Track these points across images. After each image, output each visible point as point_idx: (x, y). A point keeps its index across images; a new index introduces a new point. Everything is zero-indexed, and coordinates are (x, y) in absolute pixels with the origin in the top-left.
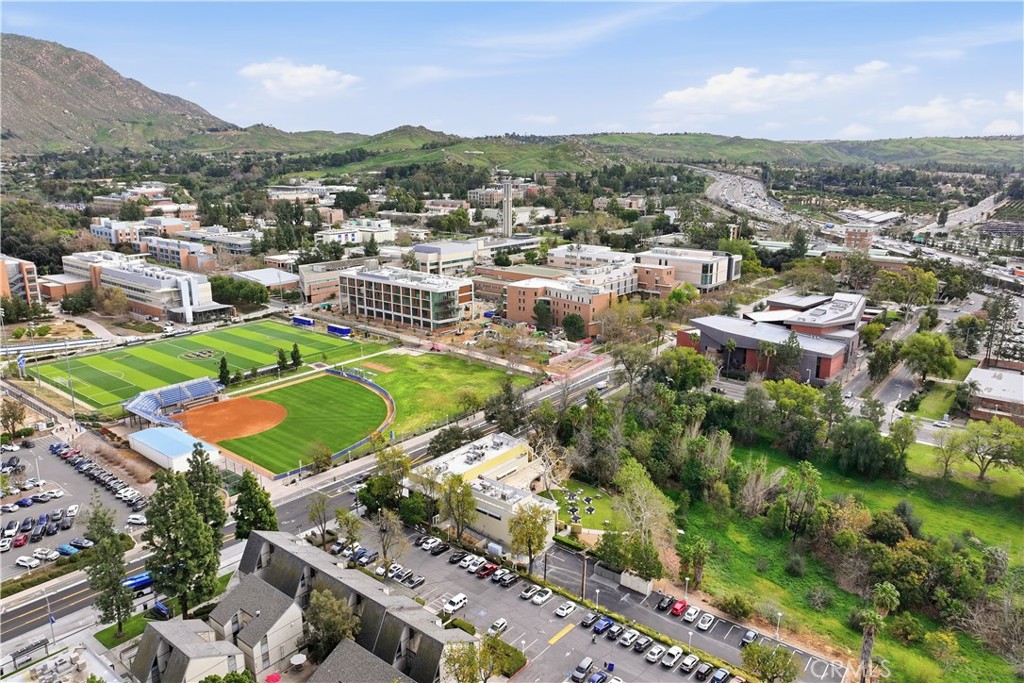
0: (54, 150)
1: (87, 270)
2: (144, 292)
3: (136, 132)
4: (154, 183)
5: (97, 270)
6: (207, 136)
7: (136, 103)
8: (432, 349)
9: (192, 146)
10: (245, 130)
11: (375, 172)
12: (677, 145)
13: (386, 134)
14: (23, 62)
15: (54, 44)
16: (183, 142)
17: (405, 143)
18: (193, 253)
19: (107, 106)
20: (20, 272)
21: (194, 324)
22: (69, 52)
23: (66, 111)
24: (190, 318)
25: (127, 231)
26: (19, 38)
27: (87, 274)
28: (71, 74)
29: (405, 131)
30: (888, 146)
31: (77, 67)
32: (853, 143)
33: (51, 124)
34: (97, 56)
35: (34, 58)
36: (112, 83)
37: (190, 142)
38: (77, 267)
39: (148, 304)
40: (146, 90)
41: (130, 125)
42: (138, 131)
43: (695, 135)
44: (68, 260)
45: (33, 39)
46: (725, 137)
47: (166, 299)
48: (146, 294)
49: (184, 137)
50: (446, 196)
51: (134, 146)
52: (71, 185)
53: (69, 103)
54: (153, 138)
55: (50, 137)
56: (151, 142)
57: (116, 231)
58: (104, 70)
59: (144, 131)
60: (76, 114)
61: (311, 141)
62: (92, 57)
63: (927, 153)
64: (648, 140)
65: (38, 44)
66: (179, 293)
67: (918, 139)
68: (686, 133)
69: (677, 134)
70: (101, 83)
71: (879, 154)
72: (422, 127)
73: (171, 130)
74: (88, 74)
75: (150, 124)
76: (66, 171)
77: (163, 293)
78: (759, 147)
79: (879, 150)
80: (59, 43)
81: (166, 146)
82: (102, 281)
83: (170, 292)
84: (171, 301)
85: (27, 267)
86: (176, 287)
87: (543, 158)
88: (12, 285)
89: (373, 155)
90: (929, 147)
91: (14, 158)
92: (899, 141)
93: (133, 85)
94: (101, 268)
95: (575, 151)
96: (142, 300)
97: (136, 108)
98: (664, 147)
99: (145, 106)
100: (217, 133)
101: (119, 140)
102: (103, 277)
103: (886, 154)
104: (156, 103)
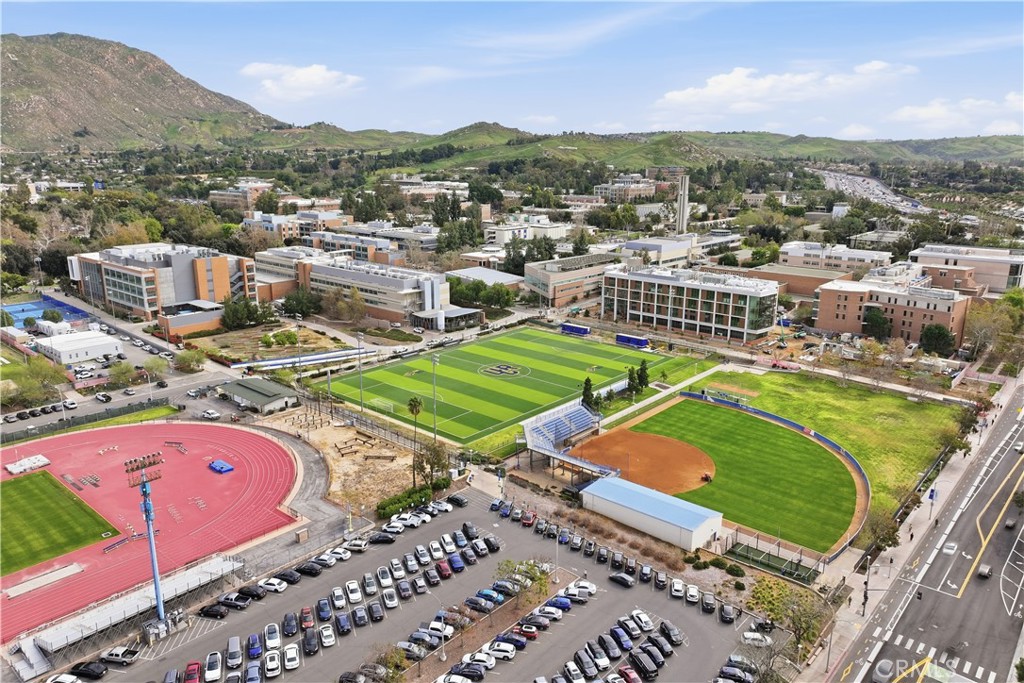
0: (128, 148)
1: (291, 267)
2: (376, 293)
3: (204, 129)
4: (250, 178)
5: (308, 268)
6: (273, 134)
7: (197, 101)
8: (774, 366)
9: (258, 144)
10: (309, 128)
11: (473, 168)
12: (740, 143)
13: (462, 130)
14: (93, 61)
15: (119, 44)
16: (250, 139)
17: (485, 140)
18: (380, 249)
19: (172, 105)
20: (239, 270)
21: (447, 331)
22: (133, 51)
23: (137, 109)
24: (441, 324)
25: (290, 225)
26: (85, 38)
27: (292, 272)
28: (137, 73)
29: (481, 127)
30: (957, 145)
31: (142, 65)
32: (917, 142)
33: (123, 122)
34: (159, 56)
35: (103, 57)
36: (173, 81)
37: (257, 140)
38: (277, 265)
39: (380, 307)
40: (205, 90)
41: (197, 123)
42: (206, 129)
43: (754, 133)
44: (264, 256)
45: (98, 40)
46: (784, 136)
47: (406, 302)
48: (379, 296)
49: (250, 135)
50: (572, 191)
51: (204, 143)
52: (175, 180)
53: (138, 101)
54: (221, 136)
55: (123, 134)
56: (219, 140)
57: (279, 226)
58: (166, 69)
59: (211, 129)
60: (146, 112)
61: (373, 139)
62: (155, 56)
63: (1002, 152)
64: (709, 139)
65: (104, 44)
66: (421, 295)
67: (989, 138)
68: (744, 132)
69: (734, 133)
70: (165, 82)
71: (949, 152)
72: (496, 124)
73: (237, 128)
74: (150, 73)
75: (216, 122)
76: (156, 167)
77: (406, 295)
78: (827, 145)
79: (949, 148)
80: (123, 42)
81: (235, 143)
82: (312, 280)
83: (411, 294)
84: (413, 303)
85: (248, 264)
86: (419, 287)
87: (647, 154)
88: (233, 284)
89: (461, 151)
90: (1003, 145)
91: (92, 155)
92: (967, 139)
93: (191, 84)
94: (312, 265)
95: (680, 146)
96: (376, 303)
97: (198, 107)
98: (728, 145)
99: (206, 104)
100: (283, 131)
101: (189, 137)
102: (313, 275)
103: (957, 153)
104: (216, 102)
